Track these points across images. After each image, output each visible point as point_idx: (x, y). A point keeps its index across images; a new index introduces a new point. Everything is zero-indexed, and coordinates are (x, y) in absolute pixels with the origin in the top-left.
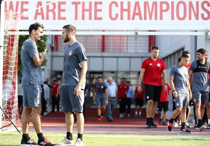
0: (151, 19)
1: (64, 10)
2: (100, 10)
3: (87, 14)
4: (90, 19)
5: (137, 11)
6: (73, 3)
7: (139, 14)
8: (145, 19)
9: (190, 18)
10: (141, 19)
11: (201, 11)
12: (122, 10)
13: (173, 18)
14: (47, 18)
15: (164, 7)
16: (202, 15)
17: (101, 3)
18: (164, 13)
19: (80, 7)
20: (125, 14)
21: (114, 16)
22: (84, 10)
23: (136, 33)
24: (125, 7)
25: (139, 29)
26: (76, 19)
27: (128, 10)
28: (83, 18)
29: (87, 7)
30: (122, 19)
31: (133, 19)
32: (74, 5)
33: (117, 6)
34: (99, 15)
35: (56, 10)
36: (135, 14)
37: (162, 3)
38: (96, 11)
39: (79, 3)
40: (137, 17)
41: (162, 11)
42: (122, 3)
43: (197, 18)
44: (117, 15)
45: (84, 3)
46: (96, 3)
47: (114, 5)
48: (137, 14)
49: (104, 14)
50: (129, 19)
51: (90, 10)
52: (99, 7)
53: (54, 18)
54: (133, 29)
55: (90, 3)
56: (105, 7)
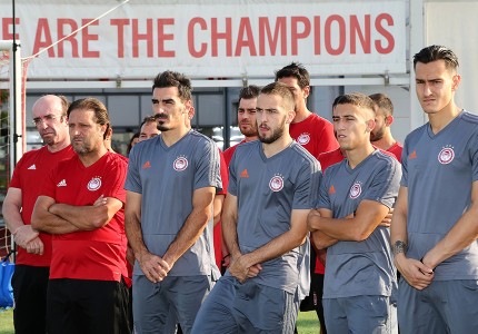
0: (273, 53)
1: (95, 37)
2: (170, 37)
3: (143, 44)
4: (150, 54)
5: (245, 38)
6: (114, 22)
7: (250, 43)
8: (262, 53)
9: (353, 51)
10: (253, 53)
11: (375, 35)
12: (215, 36)
13: (318, 51)
14: (61, 54)
15: (301, 27)
16: (378, 43)
17: (171, 22)
18: (300, 41)
19: (128, 30)
20: (222, 43)
21: (198, 48)
22: (136, 37)
23: (245, 83)
24: (221, 29)
25: (250, 74)
26: (121, 54)
27: (227, 36)
28: (136, 54)
29: (142, 30)
30: (215, 53)
31: (238, 53)
32: (116, 27)
33: (204, 27)
34: (168, 46)
35: (79, 38)
36: (241, 43)
37: (295, 20)
38: (162, 38)
39: (126, 22)
40: (245, 50)
41: (295, 36)
42: (214, 21)
43: (367, 50)
44: (204, 46)
45: (135, 21)
46: (162, 22)
47: (197, 26)
48: (245, 44)
49: (178, 44)
50: (229, 53)
51: (149, 37)
52: (167, 30)
53: (75, 54)
54: (237, 74)
55: (149, 22)
56: (179, 31)
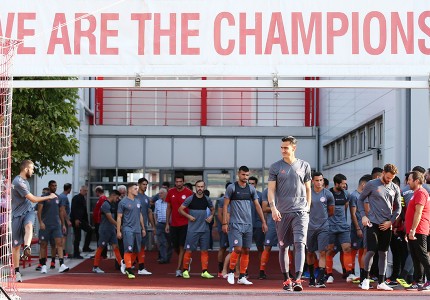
0: (307, 51)
1: (114, 33)
2: (195, 33)
3: (165, 40)
4: (173, 51)
5: (276, 35)
6: (135, 17)
7: (282, 41)
8: (295, 51)
9: (394, 51)
10: (285, 51)
11: (419, 34)
12: (244, 32)
13: (355, 51)
14: (77, 51)
15: (337, 24)
16: (422, 43)
17: (196, 16)
18: (336, 40)
19: (149, 25)
20: (251, 40)
21: (225, 45)
22: (158, 32)
23: (276, 84)
24: (251, 24)
25: (281, 73)
26: (141, 52)
27: (257, 32)
28: (157, 51)
29: (165, 25)
30: (243, 51)
31: (268, 51)
32: (137, 22)
33: (232, 22)
34: (192, 42)
35: (97, 33)
36: (272, 41)
37: (331, 16)
38: (186, 34)
39: (148, 16)
40: (277, 48)
41: (331, 33)
42: (243, 16)
43: (410, 50)
44: (232, 43)
45: (158, 16)
46: (186, 17)
47: (225, 22)
48: (276, 41)
49: (204, 41)
50: (258, 51)
51: (171, 32)
52: (192, 25)
53: (92, 51)
54: (267, 73)
55: (173, 17)
56: (205, 26)
